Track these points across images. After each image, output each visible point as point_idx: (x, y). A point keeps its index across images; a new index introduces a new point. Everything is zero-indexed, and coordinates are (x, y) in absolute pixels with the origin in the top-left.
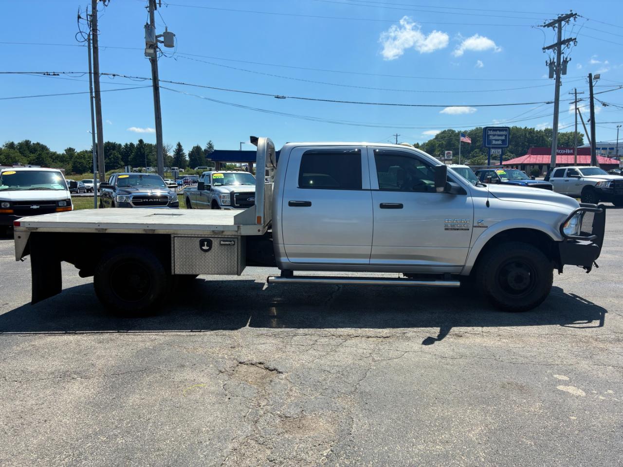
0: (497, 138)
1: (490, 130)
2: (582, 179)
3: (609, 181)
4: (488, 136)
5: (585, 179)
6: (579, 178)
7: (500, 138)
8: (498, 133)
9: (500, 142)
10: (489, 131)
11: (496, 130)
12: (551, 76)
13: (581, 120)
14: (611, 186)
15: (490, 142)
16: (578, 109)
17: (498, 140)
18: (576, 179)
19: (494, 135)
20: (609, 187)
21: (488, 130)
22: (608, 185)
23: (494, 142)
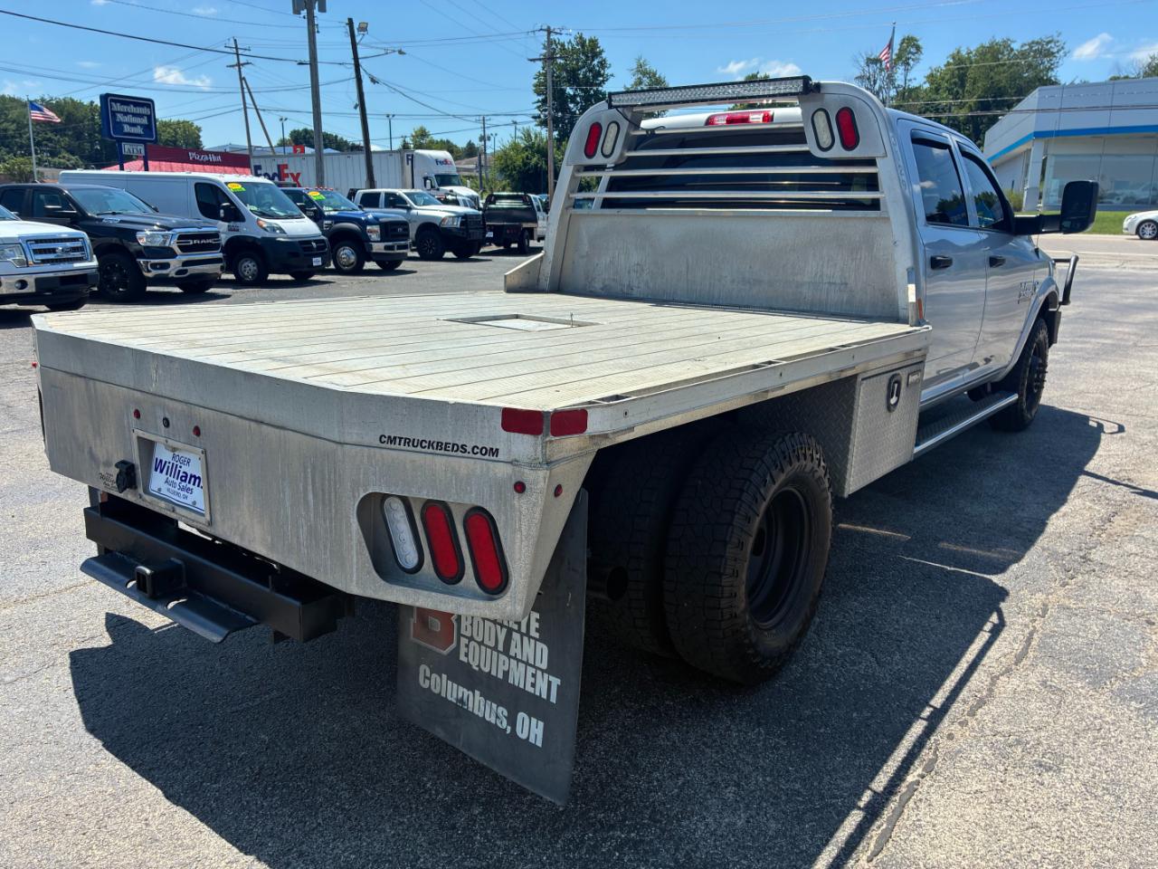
0: (134, 120)
1: (116, 101)
2: (414, 212)
3: (458, 215)
4: (114, 113)
5: (421, 212)
6: (409, 209)
7: (137, 120)
8: (132, 109)
9: (139, 130)
10: (113, 104)
11: (127, 103)
12: (297, 12)
13: (251, 102)
14: (462, 224)
15: (118, 126)
16: (244, 78)
17: (134, 125)
18: (405, 211)
19: (126, 114)
20: (459, 226)
21: (112, 101)
22: (457, 224)
23: (127, 129)
